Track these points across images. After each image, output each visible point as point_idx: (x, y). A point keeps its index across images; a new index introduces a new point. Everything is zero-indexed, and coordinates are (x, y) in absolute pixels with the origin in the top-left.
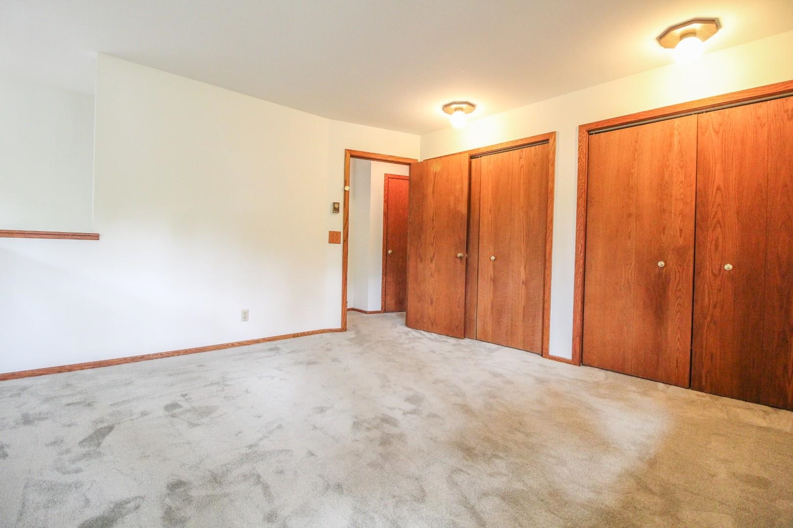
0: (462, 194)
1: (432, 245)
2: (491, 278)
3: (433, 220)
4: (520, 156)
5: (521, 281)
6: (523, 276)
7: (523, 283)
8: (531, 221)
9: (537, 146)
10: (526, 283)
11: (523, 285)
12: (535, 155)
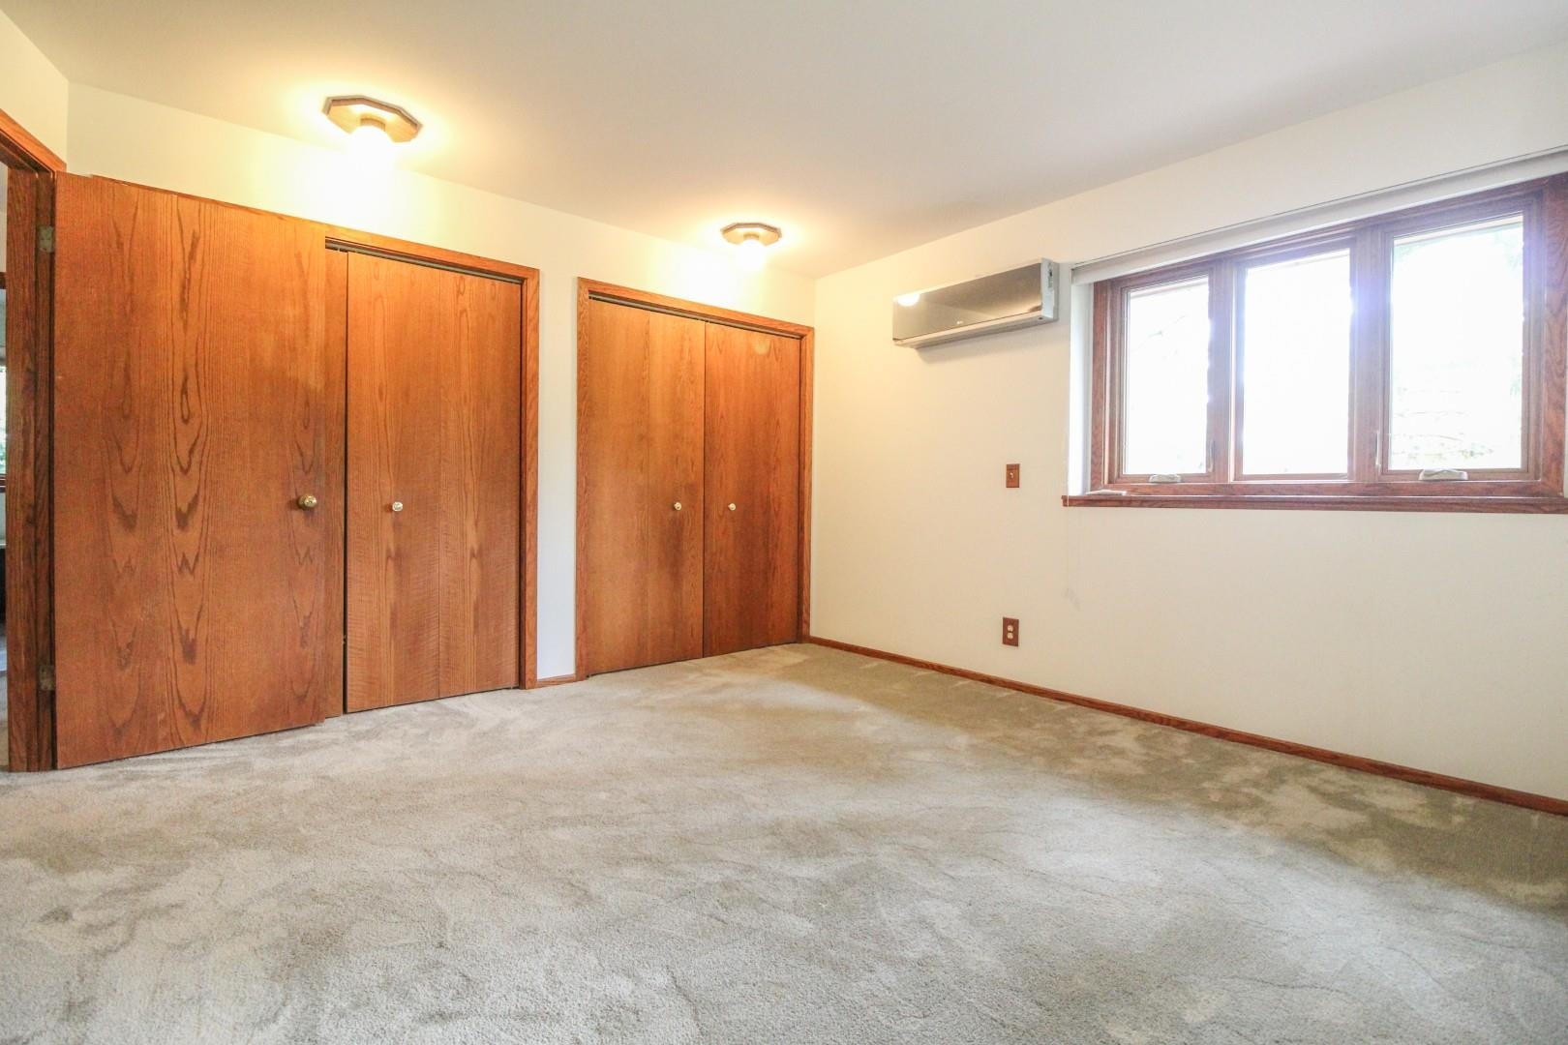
0: (307, 336)
1: (185, 471)
2: (388, 551)
3: (184, 391)
4: (458, 287)
5: (469, 551)
6: (472, 540)
7: (473, 555)
8: (488, 429)
9: (497, 282)
10: (479, 554)
11: (474, 561)
12: (493, 298)
